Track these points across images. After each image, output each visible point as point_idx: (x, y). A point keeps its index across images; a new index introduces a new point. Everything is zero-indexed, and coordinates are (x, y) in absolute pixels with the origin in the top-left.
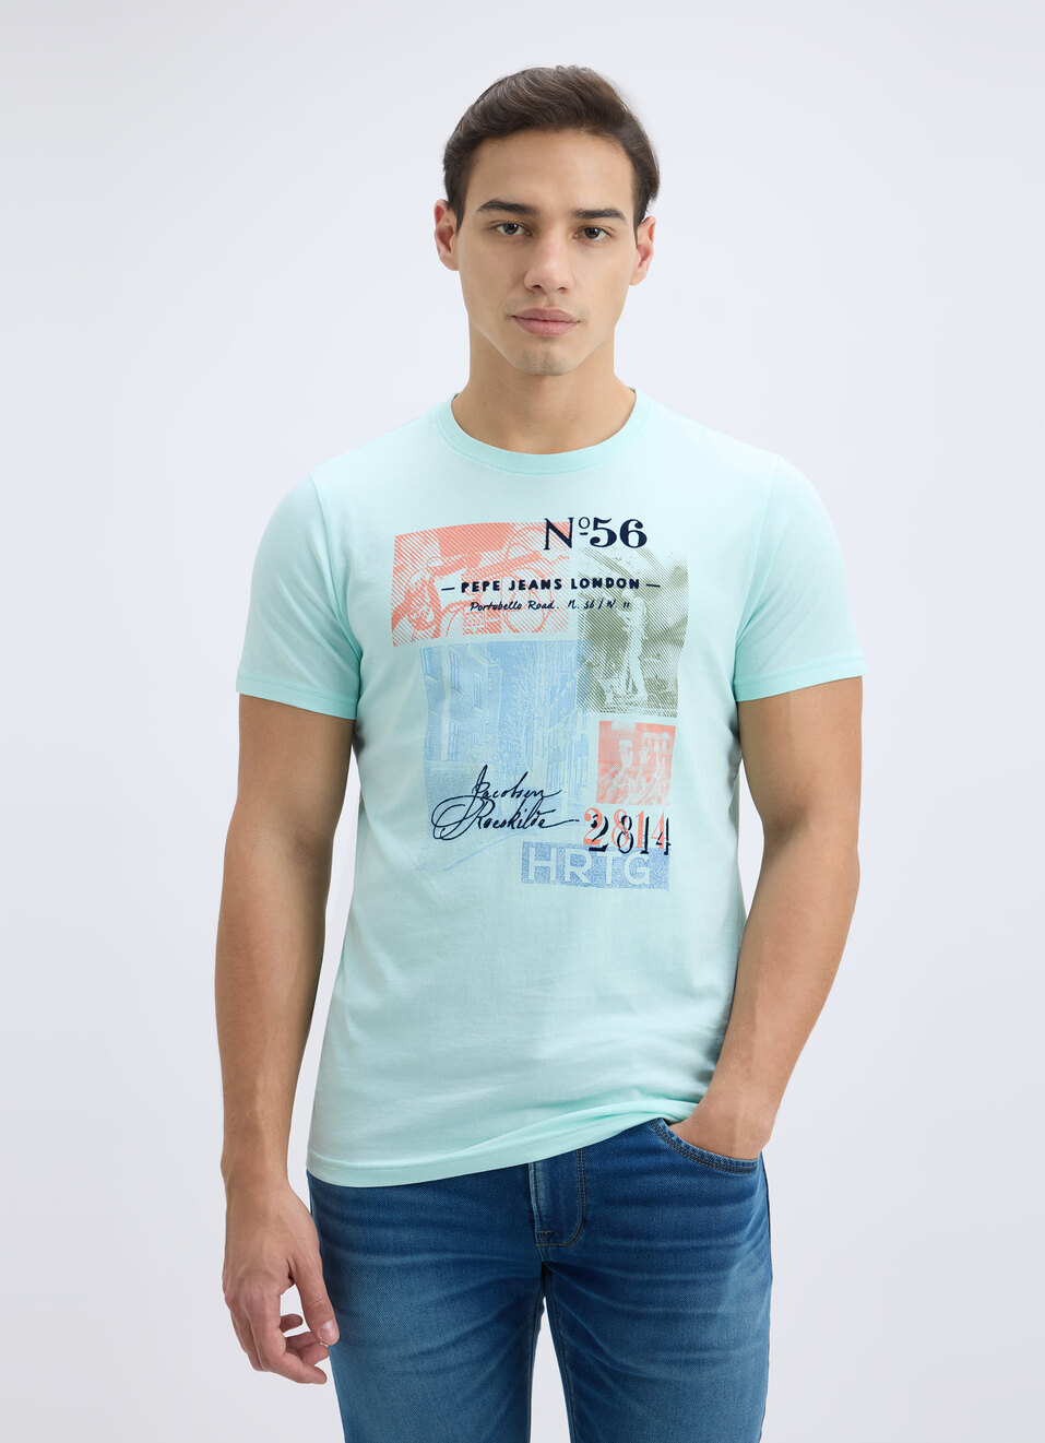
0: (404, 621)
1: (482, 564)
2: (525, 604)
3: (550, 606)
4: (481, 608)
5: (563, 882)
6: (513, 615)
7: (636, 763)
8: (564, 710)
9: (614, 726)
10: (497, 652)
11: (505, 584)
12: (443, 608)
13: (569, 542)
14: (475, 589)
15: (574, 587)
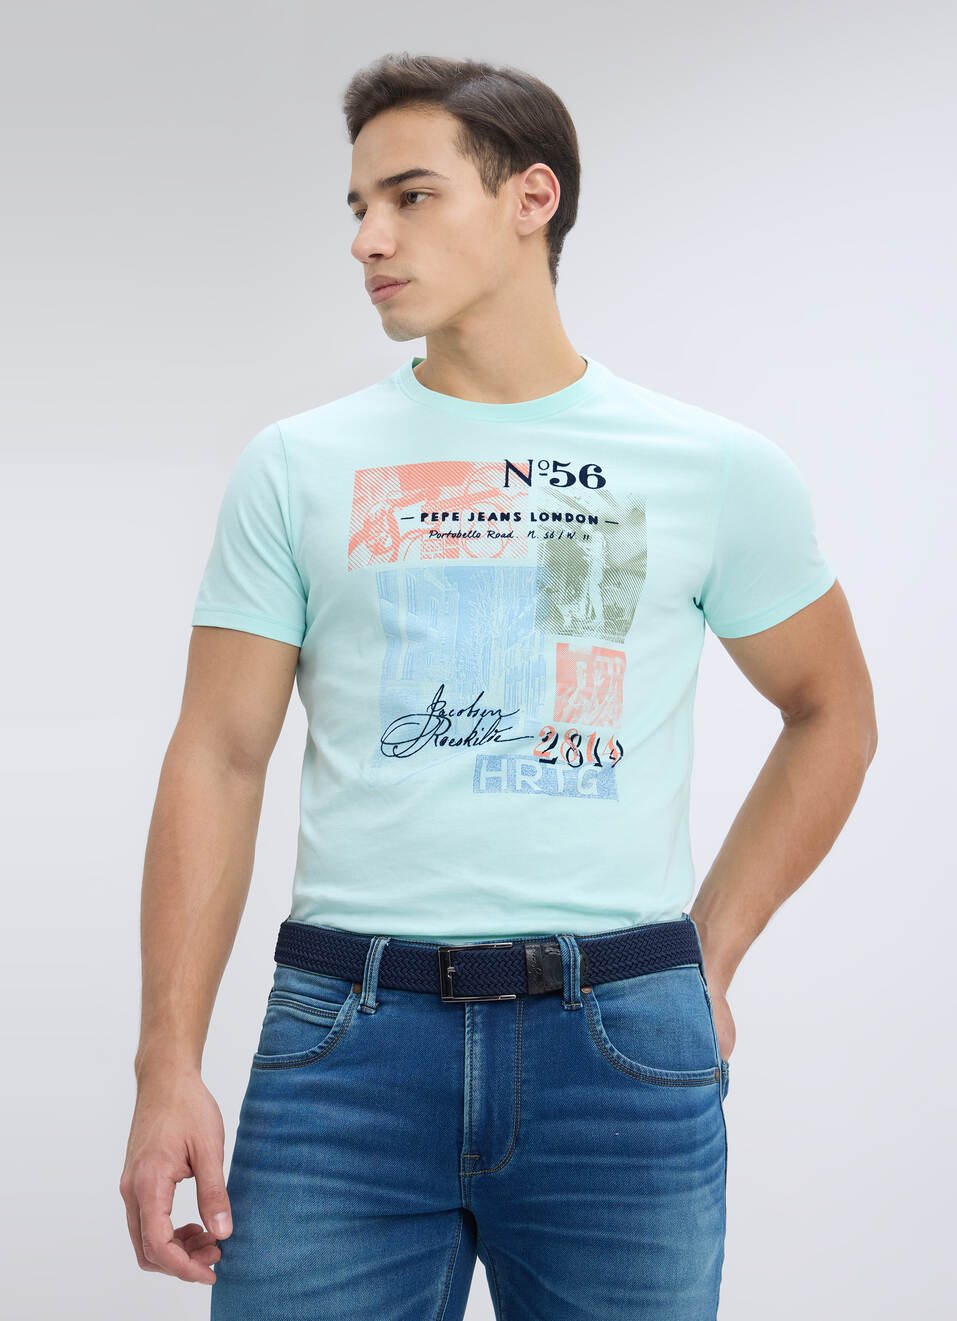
0: (362, 546)
1: (442, 497)
3: (510, 537)
5: (515, 790)
6: (471, 543)
7: (590, 684)
8: (522, 631)
9: (571, 649)
10: (456, 576)
12: (402, 534)
14: (434, 518)
15: (533, 519)
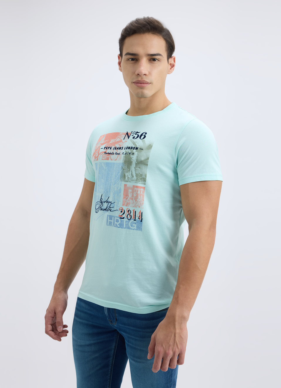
0: (94, 157)
1: (110, 142)
2: (115, 153)
3: (119, 154)
4: (106, 153)
5: (114, 226)
7: (133, 196)
8: (117, 181)
9: (127, 186)
11: (113, 148)
12: (100, 153)
13: (129, 137)
14: (107, 149)
15: (125, 149)
